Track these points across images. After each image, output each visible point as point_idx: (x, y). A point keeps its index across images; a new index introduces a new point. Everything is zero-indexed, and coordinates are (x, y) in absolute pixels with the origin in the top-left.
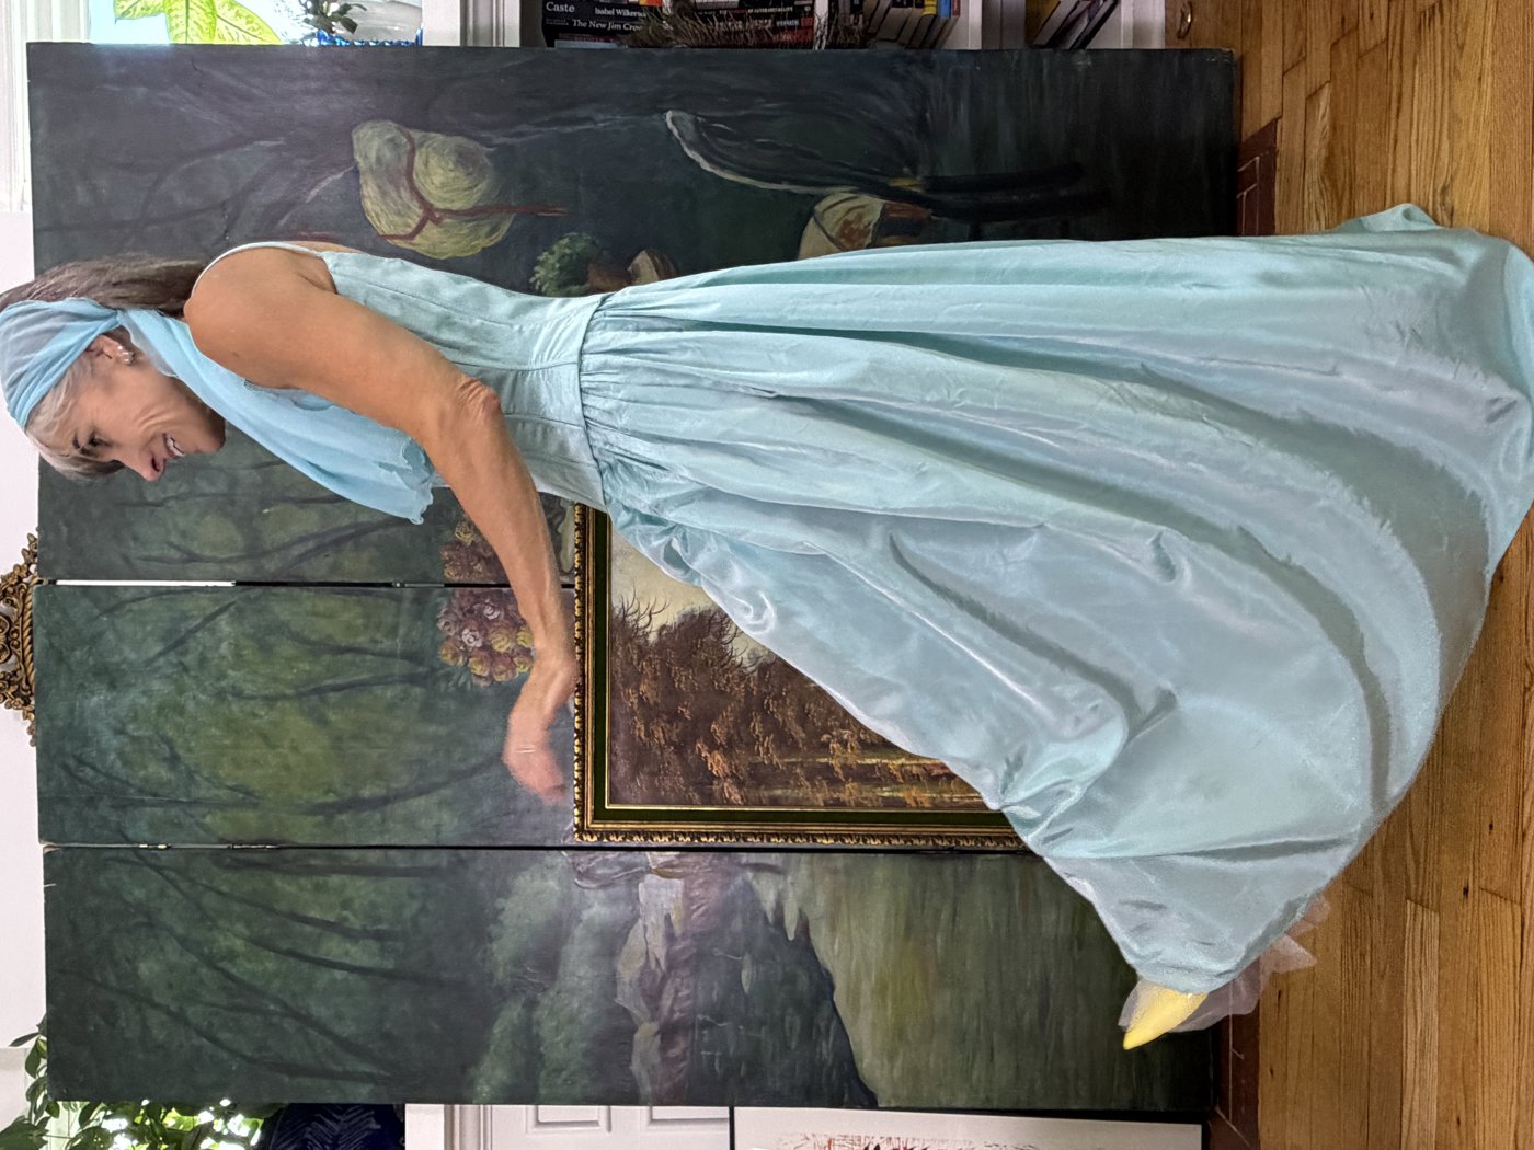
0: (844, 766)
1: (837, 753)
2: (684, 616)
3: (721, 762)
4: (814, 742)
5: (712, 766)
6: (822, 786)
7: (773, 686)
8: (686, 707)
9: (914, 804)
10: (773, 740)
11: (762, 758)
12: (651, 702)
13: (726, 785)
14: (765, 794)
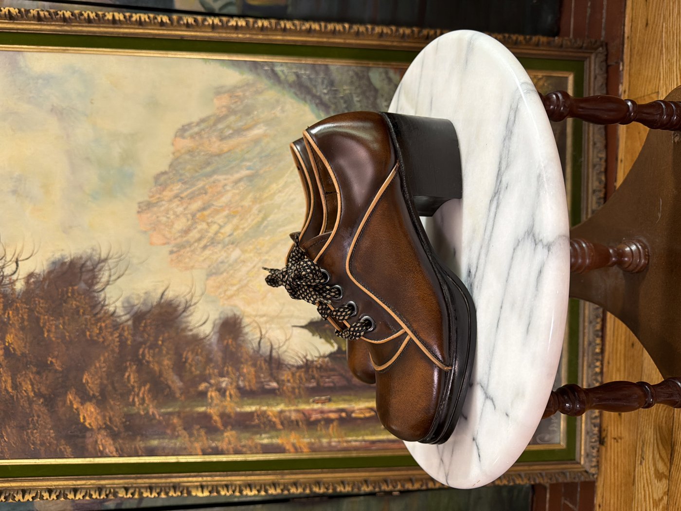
0: (223, 415)
1: (215, 402)
2: (54, 263)
3: (95, 415)
4: (191, 390)
5: (84, 418)
6: (199, 436)
7: (149, 335)
8: (57, 357)
9: (292, 450)
10: (150, 391)
11: (138, 409)
12: (18, 353)
13: (100, 437)
14: (140, 444)
